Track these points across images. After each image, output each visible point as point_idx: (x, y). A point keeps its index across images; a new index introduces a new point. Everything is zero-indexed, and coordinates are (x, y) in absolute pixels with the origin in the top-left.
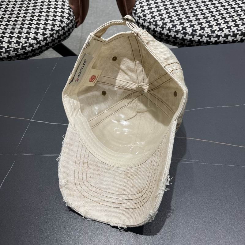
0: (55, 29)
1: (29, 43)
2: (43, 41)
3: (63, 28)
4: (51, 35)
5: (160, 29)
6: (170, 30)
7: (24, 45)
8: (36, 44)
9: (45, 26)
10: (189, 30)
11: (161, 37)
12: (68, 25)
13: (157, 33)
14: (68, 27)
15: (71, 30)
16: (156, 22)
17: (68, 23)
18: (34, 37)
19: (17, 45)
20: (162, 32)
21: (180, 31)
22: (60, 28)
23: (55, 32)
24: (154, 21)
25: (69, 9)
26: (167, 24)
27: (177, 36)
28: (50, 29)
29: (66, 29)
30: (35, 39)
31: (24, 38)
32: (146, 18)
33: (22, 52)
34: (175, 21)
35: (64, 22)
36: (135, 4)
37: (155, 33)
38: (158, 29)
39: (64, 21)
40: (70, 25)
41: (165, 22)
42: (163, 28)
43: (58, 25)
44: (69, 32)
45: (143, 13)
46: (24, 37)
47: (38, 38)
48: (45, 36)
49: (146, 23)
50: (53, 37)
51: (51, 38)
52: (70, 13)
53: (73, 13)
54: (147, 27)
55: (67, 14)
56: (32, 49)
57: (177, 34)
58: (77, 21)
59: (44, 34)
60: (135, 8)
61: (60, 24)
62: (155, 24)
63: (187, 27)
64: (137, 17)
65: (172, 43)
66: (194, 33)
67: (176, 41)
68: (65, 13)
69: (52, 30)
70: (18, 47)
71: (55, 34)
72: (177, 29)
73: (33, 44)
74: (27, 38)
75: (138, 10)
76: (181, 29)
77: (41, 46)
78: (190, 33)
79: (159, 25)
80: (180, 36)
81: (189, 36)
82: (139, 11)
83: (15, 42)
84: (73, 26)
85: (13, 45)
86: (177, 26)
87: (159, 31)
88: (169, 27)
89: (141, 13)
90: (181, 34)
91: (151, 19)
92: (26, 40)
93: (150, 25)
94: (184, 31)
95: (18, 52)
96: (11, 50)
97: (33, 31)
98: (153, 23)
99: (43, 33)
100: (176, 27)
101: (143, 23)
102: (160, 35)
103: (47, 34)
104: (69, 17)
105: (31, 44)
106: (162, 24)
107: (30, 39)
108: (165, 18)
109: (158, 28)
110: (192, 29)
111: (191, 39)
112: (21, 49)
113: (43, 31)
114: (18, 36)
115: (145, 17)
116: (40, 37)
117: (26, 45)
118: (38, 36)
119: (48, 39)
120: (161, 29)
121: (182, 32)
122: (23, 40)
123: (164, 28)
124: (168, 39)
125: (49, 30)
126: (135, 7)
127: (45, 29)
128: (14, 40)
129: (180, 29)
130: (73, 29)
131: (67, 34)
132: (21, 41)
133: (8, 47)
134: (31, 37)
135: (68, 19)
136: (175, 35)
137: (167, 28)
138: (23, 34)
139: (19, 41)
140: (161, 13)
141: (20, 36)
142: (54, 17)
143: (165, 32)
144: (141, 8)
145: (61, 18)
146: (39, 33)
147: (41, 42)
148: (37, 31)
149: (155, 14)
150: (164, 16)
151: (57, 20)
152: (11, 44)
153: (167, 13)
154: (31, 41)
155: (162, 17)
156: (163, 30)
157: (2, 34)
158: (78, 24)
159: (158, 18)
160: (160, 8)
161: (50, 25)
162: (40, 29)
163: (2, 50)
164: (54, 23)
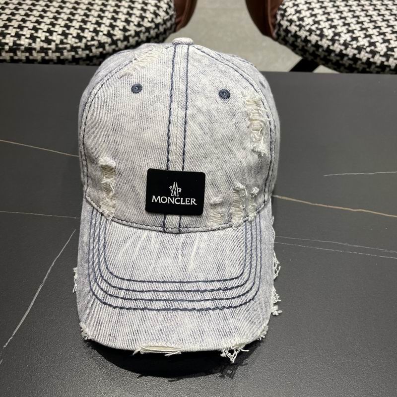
0: (145, 25)
1: (99, 41)
2: (122, 41)
3: (157, 26)
4: (137, 34)
6: (346, 45)
7: (89, 43)
8: (110, 45)
9: (127, 16)
10: (382, 48)
11: (328, 57)
12: (165, 22)
13: (320, 50)
14: (164, 26)
15: (168, 33)
16: (321, 30)
17: (165, 18)
18: (109, 32)
19: (77, 40)
20: (331, 48)
21: (365, 47)
22: (152, 25)
23: (143, 29)
24: (317, 29)
26: (342, 34)
27: (358, 56)
28: (136, 23)
29: (161, 29)
30: (109, 35)
31: (90, 31)
32: (304, 24)
33: (84, 55)
34: (355, 32)
35: (160, 16)
37: (318, 50)
38: (325, 43)
39: (160, 14)
40: (169, 24)
41: (337, 31)
42: (333, 40)
43: (150, 20)
44: (164, 36)
45: (298, 15)
46: (92, 29)
47: (115, 35)
48: (127, 34)
49: (302, 31)
50: (139, 37)
51: (136, 38)
52: (170, 3)
53: (175, 5)
54: (303, 39)
55: (165, 3)
56: (101, 53)
57: (359, 53)
58: (177, 20)
59: (125, 30)
60: (284, 7)
61: (153, 19)
62: (320, 33)
63: (378, 42)
64: (288, 20)
65: (346, 68)
66: (389, 53)
67: (354, 66)
69: (139, 25)
70: (79, 44)
71: (144, 33)
72: (359, 44)
73: (104, 43)
74: (96, 32)
75: (288, 9)
76: (367, 44)
78: (382, 53)
79: (327, 36)
80: (364, 56)
81: (381, 58)
82: (291, 11)
83: (75, 35)
84: (171, 25)
85: (71, 41)
86: (360, 39)
87: (325, 46)
88: (345, 40)
89: (294, 15)
90: (367, 52)
91: (312, 25)
92: (94, 34)
93: (310, 35)
94: (372, 48)
95: (77, 53)
96: (65, 48)
97: (107, 22)
98: (315, 32)
99: (124, 27)
100: (358, 41)
101: (296, 32)
102: (326, 54)
103: (129, 31)
104: (169, 11)
105: (101, 43)
106: (332, 34)
107: (101, 34)
108: (338, 25)
109: (324, 40)
110: (387, 47)
111: (382, 62)
112: (83, 50)
113: (125, 24)
114: (81, 26)
115: (301, 22)
116: (118, 34)
117: (93, 43)
118: (115, 31)
119: (131, 40)
120: (330, 43)
121: (368, 49)
122: (88, 35)
123: (337, 42)
124: (341, 62)
125: (135, 25)
126: (284, 5)
127: (127, 22)
128: (73, 31)
129: (364, 45)
130: (171, 31)
132: (85, 35)
133: (62, 42)
134: (102, 32)
135: (167, 13)
136: (354, 55)
137: (342, 42)
138: (89, 24)
139: (82, 34)
140: (330, 17)
141: (84, 26)
142: (143, 5)
143: (337, 48)
144: (295, 8)
145: (155, 8)
146: (118, 26)
147: (119, 43)
148: (114, 24)
149: (319, 18)
150: (336, 22)
151: (149, 10)
152: (66, 38)
153: (341, 18)
154: (101, 38)
155: (333, 24)
156: (333, 44)
157: (53, 20)
158: (178, 26)
159: (324, 25)
160: (329, 10)
161: (137, 17)
162: (118, 21)
163: (50, 46)
164: (144, 15)
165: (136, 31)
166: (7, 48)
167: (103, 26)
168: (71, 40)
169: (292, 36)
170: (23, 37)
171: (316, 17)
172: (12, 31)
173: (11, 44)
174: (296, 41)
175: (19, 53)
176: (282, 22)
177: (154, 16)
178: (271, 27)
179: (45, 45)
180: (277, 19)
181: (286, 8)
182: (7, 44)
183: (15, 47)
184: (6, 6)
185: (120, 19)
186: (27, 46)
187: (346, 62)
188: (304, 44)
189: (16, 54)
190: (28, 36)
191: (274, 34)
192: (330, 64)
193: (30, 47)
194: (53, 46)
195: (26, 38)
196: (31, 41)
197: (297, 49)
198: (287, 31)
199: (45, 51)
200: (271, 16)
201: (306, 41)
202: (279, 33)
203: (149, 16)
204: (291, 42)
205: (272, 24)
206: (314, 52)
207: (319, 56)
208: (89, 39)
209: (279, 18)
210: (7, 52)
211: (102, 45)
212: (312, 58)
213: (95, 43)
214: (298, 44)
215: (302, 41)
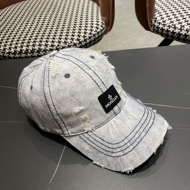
0: (93, 33)
1: (74, 43)
2: (84, 42)
3: (98, 33)
4: (90, 38)
5: (178, 30)
7: (70, 45)
8: (79, 44)
9: (85, 31)
11: (179, 37)
12: (101, 31)
13: (175, 34)
14: (101, 32)
15: (103, 35)
16: (175, 25)
17: (101, 29)
18: (78, 38)
19: (64, 44)
20: (180, 33)
23: (92, 35)
24: (173, 25)
25: (102, 20)
28: (89, 33)
29: (100, 34)
30: (78, 40)
31: (70, 39)
32: (166, 23)
36: (154, 14)
37: (174, 34)
38: (177, 31)
39: (99, 27)
40: (103, 31)
41: (182, 25)
42: (181, 29)
43: (95, 31)
44: (101, 37)
45: (162, 20)
46: (70, 38)
47: (80, 40)
48: (85, 38)
49: (165, 27)
51: (90, 40)
52: (103, 22)
53: (105, 23)
54: (166, 30)
55: (101, 23)
58: (107, 29)
59: (84, 37)
60: (155, 17)
61: (96, 30)
62: (174, 27)
64: (158, 23)
68: (99, 22)
69: (90, 34)
70: (65, 46)
71: (93, 37)
73: (76, 44)
77: (82, 45)
79: (178, 28)
82: (159, 18)
83: (63, 42)
84: (104, 32)
87: (177, 32)
88: (187, 29)
91: (170, 24)
92: (71, 40)
93: (169, 28)
96: (60, 48)
97: (76, 34)
101: (162, 27)
102: (178, 36)
103: (86, 37)
104: (102, 25)
106: (180, 27)
107: (74, 40)
109: (177, 30)
113: (84, 34)
115: (164, 23)
116: (82, 39)
118: (80, 37)
119: (87, 40)
120: (180, 31)
122: (69, 41)
123: (183, 30)
124: (186, 39)
125: (89, 34)
126: (155, 16)
128: (63, 40)
130: (104, 34)
131: (100, 38)
132: (68, 41)
133: (58, 46)
134: (75, 39)
135: (102, 26)
137: (185, 29)
138: (69, 36)
139: (66, 41)
140: (178, 19)
141: (67, 38)
142: (91, 25)
143: (183, 32)
144: (161, 17)
145: (97, 25)
146: (81, 36)
147: (82, 42)
148: (80, 35)
149: (173, 20)
150: (181, 21)
151: (94, 27)
152: (60, 43)
153: (183, 19)
154: (75, 41)
155: (180, 22)
156: (181, 31)
157: (54, 37)
158: (107, 31)
159: (176, 23)
160: (177, 16)
161: (89, 30)
162: (81, 33)
163: (53, 48)
164: (92, 29)
165: (89, 37)
166: (36, 51)
167: (75, 36)
168: (62, 44)
169: (160, 29)
170: (42, 46)
171: (171, 20)
172: (37, 43)
173: (37, 49)
174: (163, 32)
175: (41, 52)
176: (155, 24)
177: (96, 29)
178: (150, 26)
179: (52, 48)
180: (152, 23)
181: (156, 18)
182: (36, 49)
183: (39, 50)
184: (34, 33)
185: (82, 32)
186: (44, 49)
187: (189, 38)
188: (167, 32)
189: (39, 53)
190: (44, 45)
191: (152, 30)
192: (180, 40)
193: (45, 49)
194: (55, 48)
195: (44, 46)
196: (45, 47)
197: (164, 35)
198: (158, 28)
199: (52, 50)
200: (150, 22)
201: (168, 31)
202: (154, 29)
203: (94, 29)
204: (160, 32)
205: (150, 25)
206: (172, 35)
207: (175, 37)
208: (70, 42)
209: (153, 22)
210: (36, 53)
211: (75, 44)
212: (172, 38)
213: (72, 44)
214: (164, 33)
215: (165, 31)
